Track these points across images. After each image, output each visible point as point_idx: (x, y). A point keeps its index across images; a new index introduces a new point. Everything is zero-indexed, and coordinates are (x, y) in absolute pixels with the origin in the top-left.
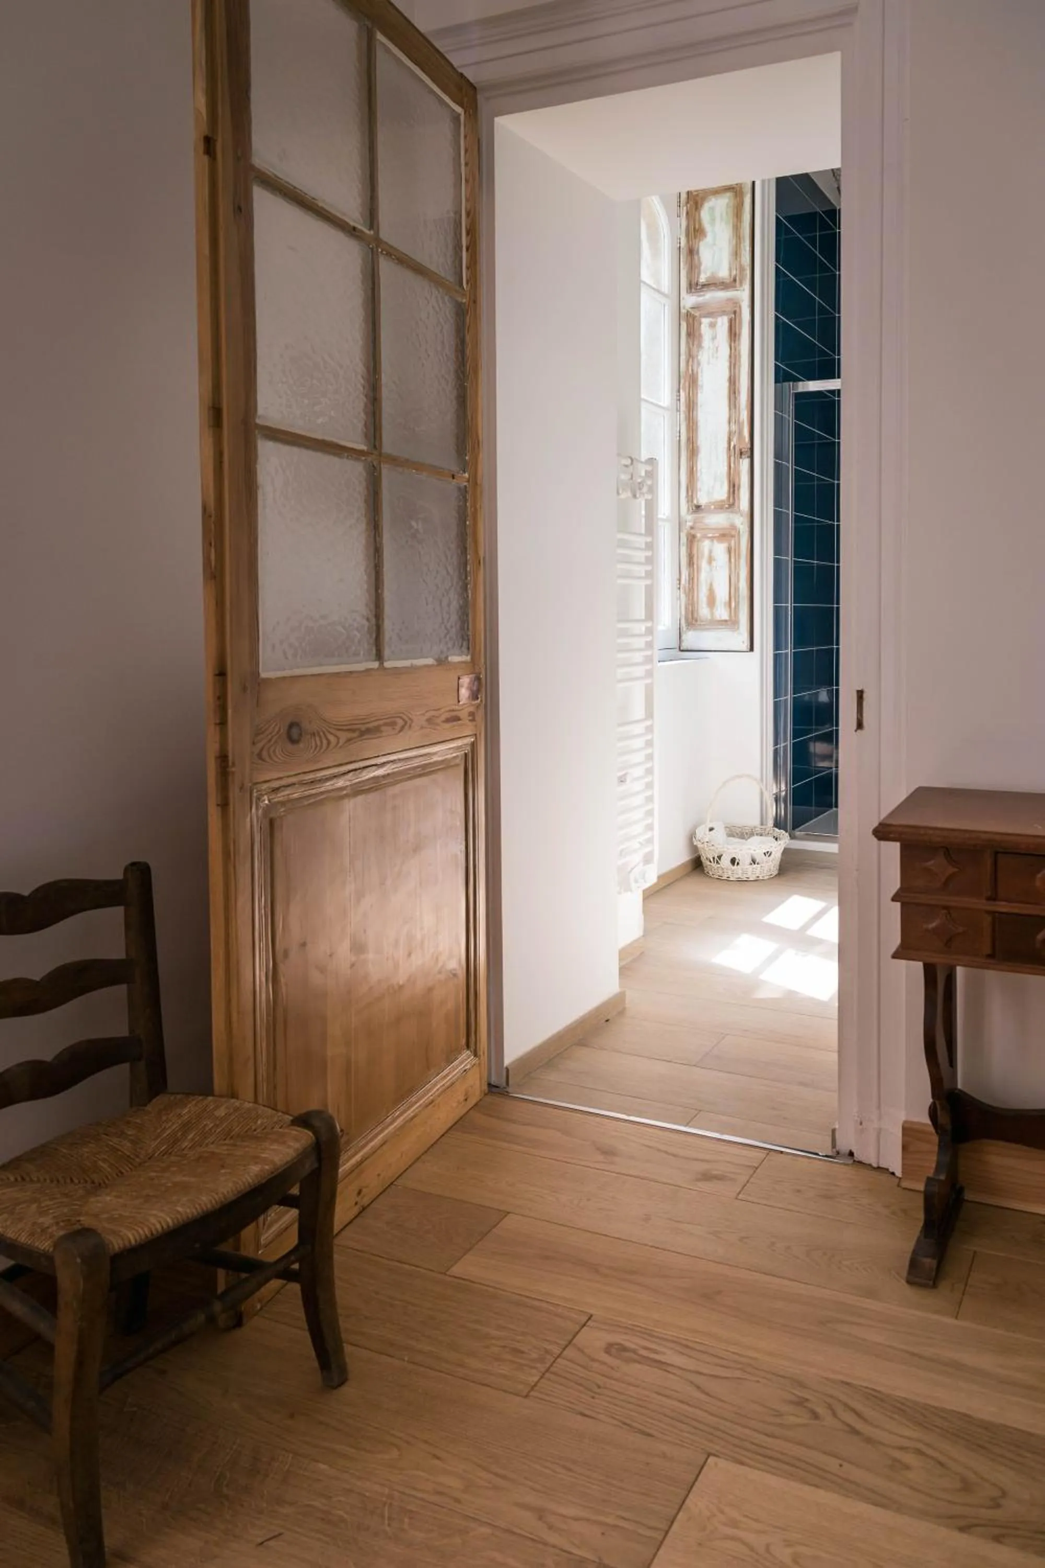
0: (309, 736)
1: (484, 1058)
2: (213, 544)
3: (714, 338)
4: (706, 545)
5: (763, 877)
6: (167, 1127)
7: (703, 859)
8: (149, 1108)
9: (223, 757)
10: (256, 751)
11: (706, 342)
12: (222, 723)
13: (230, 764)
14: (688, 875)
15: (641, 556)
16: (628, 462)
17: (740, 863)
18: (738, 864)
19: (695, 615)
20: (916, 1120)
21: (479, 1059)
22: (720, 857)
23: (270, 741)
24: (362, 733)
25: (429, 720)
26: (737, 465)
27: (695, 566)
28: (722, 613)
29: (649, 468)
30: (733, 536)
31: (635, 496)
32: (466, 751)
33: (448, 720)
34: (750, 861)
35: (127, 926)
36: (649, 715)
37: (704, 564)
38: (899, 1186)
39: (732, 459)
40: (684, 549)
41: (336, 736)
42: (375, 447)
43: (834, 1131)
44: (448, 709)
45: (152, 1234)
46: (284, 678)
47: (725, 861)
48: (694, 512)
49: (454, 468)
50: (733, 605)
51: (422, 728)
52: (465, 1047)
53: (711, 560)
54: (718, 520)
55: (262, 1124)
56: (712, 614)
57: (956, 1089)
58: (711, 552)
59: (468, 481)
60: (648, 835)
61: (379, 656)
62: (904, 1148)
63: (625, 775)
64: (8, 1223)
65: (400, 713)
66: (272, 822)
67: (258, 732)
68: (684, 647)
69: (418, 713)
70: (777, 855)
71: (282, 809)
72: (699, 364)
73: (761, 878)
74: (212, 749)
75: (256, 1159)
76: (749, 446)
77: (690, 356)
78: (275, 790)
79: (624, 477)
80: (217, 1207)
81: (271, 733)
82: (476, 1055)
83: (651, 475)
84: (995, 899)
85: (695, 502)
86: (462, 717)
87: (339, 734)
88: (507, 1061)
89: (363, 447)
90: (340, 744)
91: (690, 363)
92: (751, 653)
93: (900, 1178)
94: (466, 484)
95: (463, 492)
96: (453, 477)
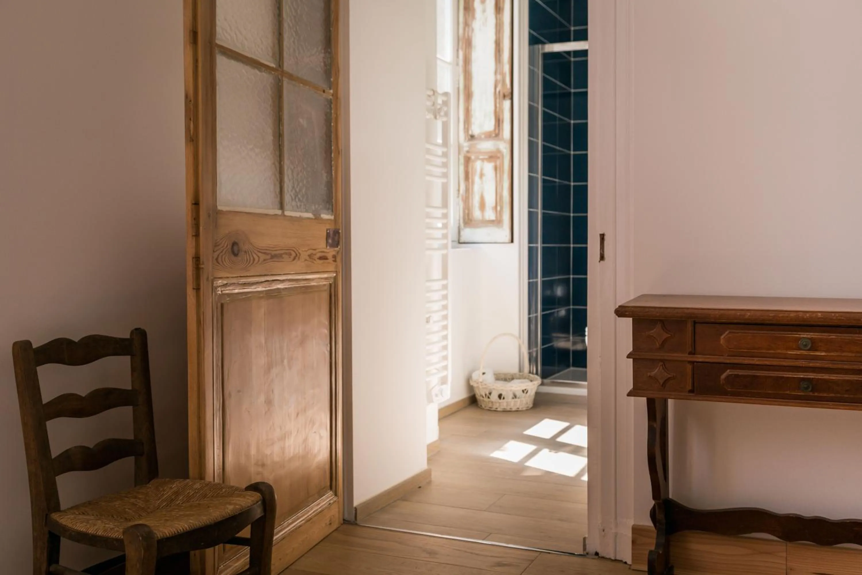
0: (243, 253)
1: (341, 499)
2: (192, 119)
3: (484, 11)
4: (478, 165)
5: (522, 408)
6: (164, 494)
7: (478, 397)
8: (149, 485)
9: (197, 259)
10: (215, 256)
11: (478, 13)
12: (197, 235)
13: (201, 262)
14: (465, 408)
15: (439, 161)
16: (431, 93)
17: (505, 397)
18: (504, 398)
19: (470, 217)
20: (641, 523)
21: (338, 498)
22: (490, 394)
23: (222, 252)
24: (273, 257)
25: (310, 256)
26: (501, 104)
27: (470, 181)
28: (490, 215)
29: (445, 99)
30: (499, 158)
31: (435, 118)
32: (331, 282)
33: (321, 258)
34: (511, 396)
35: (133, 370)
36: (445, 276)
37: (477, 179)
38: (630, 568)
39: (498, 101)
40: (462, 168)
41: (258, 257)
42: (280, 66)
43: (585, 539)
44: (320, 250)
45: (178, 532)
46: (230, 212)
47: (494, 397)
48: (469, 140)
49: (325, 86)
50: (499, 208)
51: (306, 260)
52: (329, 488)
53: (482, 175)
54: (487, 146)
55: (226, 491)
56: (483, 216)
57: (668, 497)
58: (482, 170)
59: (333, 95)
60: (444, 363)
61: (282, 207)
62: (634, 542)
63: (429, 317)
64: (88, 526)
65: (294, 248)
66: (222, 306)
67: (216, 245)
68: (462, 240)
69: (304, 250)
70: (532, 393)
71: (228, 299)
72: (473, 30)
73: (520, 409)
74: (190, 252)
75: (230, 504)
76: (510, 91)
77: (467, 24)
78: (225, 285)
79: (429, 103)
80: (213, 522)
81: (223, 247)
82: (336, 495)
83: (446, 103)
84: (694, 354)
85: (470, 133)
86: (329, 258)
87: (260, 254)
88: (356, 502)
89: (273, 65)
90: (260, 262)
91: (467, 29)
92: (512, 244)
93: (630, 565)
94: (331, 97)
95: (330, 102)
96: (324, 91)
